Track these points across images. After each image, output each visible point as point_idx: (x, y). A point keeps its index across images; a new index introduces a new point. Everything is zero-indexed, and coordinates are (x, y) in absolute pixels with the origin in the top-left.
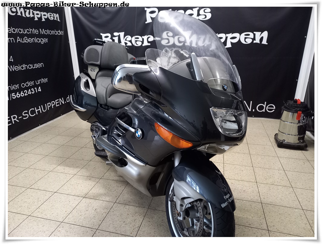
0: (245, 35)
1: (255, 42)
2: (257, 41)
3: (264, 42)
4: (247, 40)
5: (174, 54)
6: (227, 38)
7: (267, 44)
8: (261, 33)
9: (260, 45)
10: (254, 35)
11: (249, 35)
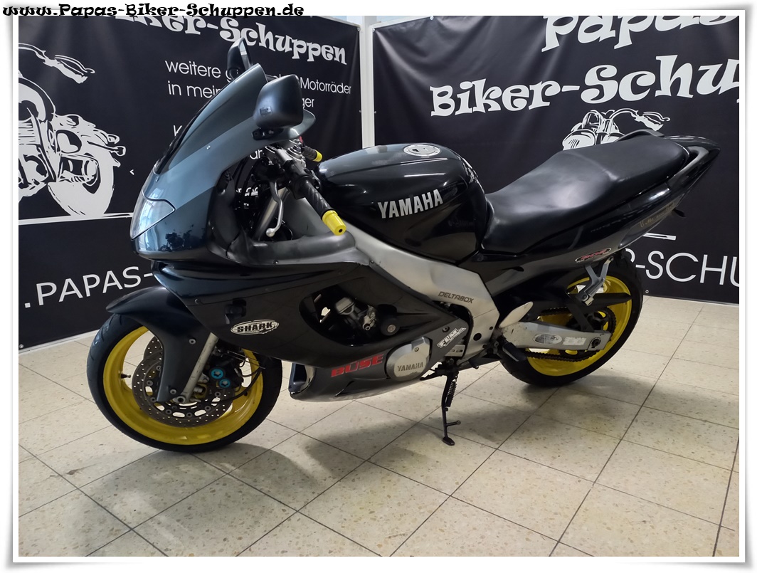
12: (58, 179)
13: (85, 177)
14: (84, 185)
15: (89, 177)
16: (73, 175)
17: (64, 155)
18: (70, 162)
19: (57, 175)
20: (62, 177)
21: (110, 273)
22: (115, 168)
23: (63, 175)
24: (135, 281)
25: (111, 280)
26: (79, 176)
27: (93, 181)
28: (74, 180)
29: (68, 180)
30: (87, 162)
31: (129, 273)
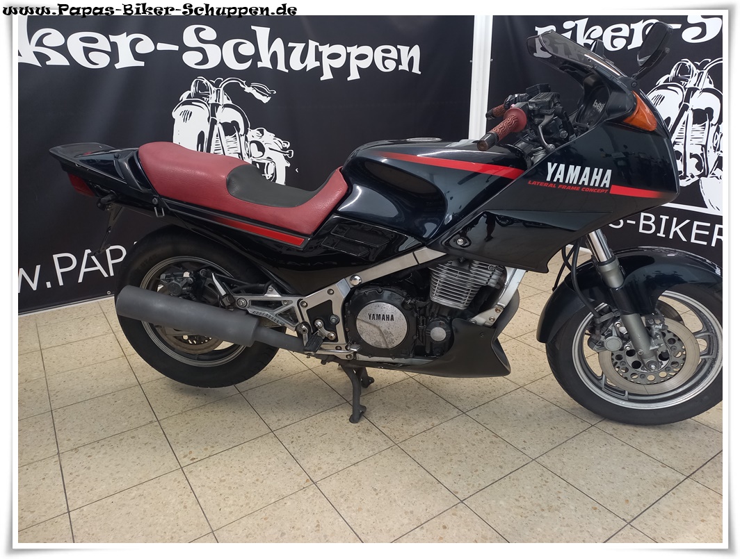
0: (384, 51)
1: (401, 68)
2: (404, 66)
3: (416, 70)
4: (386, 62)
5: (225, 97)
6: (348, 55)
7: (420, 73)
8: (409, 48)
9: (409, 73)
10: (399, 51)
11: (388, 51)
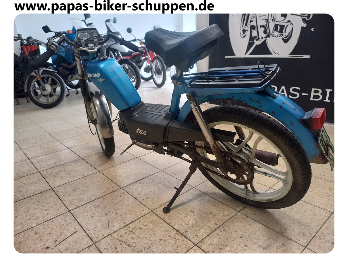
12: (271, 36)
13: (284, 34)
14: (283, 39)
15: (286, 34)
16: (279, 33)
17: (277, 23)
18: (279, 27)
19: (271, 33)
20: (273, 35)
21: (283, 87)
22: (302, 28)
23: (274, 34)
24: (296, 95)
25: (283, 91)
26: (281, 34)
27: (288, 36)
28: (278, 36)
29: (275, 36)
30: (287, 25)
31: (293, 90)
